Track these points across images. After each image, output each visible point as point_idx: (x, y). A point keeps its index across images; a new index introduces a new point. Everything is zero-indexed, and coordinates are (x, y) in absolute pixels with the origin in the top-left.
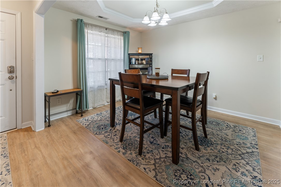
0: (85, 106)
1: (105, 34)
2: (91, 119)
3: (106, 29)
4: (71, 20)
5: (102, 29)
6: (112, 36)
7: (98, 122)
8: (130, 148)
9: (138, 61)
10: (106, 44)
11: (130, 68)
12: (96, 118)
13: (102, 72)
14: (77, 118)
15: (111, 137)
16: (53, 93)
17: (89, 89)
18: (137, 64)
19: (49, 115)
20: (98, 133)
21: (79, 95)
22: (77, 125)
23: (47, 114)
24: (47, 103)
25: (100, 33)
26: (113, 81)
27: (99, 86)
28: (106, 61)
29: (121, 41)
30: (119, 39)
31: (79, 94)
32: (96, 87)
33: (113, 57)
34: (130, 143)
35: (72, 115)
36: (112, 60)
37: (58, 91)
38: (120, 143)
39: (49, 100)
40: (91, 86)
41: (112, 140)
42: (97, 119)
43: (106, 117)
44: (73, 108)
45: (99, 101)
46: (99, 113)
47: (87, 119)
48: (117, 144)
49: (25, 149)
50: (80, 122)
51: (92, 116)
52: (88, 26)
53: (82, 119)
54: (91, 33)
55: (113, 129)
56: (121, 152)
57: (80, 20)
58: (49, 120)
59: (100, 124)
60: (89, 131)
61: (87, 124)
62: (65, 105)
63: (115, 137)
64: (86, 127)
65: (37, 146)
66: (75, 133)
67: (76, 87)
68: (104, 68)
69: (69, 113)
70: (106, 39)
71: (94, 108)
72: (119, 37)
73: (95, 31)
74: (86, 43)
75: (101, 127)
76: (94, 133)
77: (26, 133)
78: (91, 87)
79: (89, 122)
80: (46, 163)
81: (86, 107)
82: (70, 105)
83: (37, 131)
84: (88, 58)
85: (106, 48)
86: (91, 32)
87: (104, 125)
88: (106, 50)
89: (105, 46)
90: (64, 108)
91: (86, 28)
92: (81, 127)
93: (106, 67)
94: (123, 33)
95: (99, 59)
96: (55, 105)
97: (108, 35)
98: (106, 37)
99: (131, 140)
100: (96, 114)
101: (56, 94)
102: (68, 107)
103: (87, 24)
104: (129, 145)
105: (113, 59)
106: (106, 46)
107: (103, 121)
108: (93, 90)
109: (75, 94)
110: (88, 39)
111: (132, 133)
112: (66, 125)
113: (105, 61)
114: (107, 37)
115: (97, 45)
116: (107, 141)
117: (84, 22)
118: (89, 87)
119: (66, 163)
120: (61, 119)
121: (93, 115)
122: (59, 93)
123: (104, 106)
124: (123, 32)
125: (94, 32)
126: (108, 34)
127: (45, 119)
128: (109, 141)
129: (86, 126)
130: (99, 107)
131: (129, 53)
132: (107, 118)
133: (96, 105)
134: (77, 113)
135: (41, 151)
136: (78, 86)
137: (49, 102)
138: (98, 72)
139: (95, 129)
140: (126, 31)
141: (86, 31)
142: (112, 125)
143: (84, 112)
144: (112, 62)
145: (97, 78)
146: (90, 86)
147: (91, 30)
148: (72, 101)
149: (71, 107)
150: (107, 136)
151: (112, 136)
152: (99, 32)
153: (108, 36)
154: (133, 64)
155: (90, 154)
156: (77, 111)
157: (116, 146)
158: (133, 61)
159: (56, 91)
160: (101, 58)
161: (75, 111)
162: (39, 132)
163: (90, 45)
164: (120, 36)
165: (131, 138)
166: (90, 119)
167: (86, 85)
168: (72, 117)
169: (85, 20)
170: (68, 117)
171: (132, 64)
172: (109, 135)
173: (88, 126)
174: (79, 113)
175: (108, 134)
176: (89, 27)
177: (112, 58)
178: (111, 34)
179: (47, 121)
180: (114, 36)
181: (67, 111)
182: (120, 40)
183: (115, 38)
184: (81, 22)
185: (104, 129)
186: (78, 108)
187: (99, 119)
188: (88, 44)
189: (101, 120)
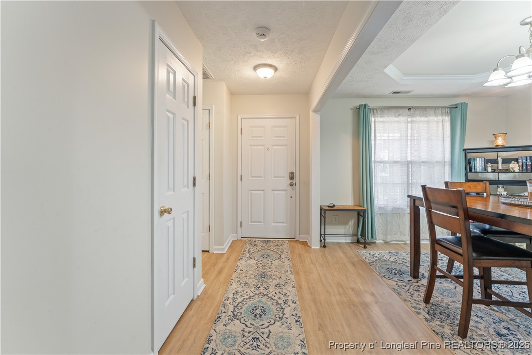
0: (370, 235)
1: (406, 118)
2: (378, 256)
3: (409, 109)
4: (351, 109)
5: (401, 112)
6: (422, 119)
7: (389, 263)
8: (442, 319)
9: (496, 165)
10: (409, 135)
11: (467, 180)
12: (387, 257)
13: (401, 184)
14: (358, 249)
15: (408, 290)
16: (329, 207)
17: (376, 210)
18: (489, 169)
19: (325, 234)
20: (386, 277)
21: (361, 216)
22: (357, 256)
23: (323, 233)
24: (322, 218)
25: (396, 119)
26: (414, 200)
27: (394, 208)
28: (410, 165)
29: (443, 125)
30: (438, 122)
31: (362, 214)
32: (390, 208)
33: (424, 157)
34: (445, 313)
35: (352, 243)
36: (422, 164)
37: (334, 206)
38: (423, 305)
39: (325, 214)
40: (382, 206)
41: (410, 294)
42: (388, 259)
43: (405, 261)
44: (353, 233)
45: (395, 234)
46: (393, 251)
47: (372, 254)
48: (417, 302)
49: (303, 260)
50: (361, 254)
51: (380, 252)
52: (375, 112)
53: (364, 251)
54: (381, 122)
55: (414, 280)
56: (421, 316)
57: (363, 107)
58: (324, 239)
59: (392, 267)
60: (374, 269)
61: (372, 259)
62: (343, 227)
63: (416, 294)
64: (370, 263)
65: (313, 262)
66: (354, 264)
67: (358, 204)
68: (406, 177)
69: (348, 240)
70: (409, 127)
71: (386, 243)
72: (440, 118)
73: (388, 116)
74: (373, 138)
75: (393, 271)
76: (381, 275)
77: (303, 246)
78: (380, 208)
79: (376, 258)
80: (322, 282)
81: (372, 237)
82: (349, 227)
83: (313, 248)
84: (375, 162)
85: (409, 143)
86: (382, 119)
87: (400, 270)
88: (409, 146)
89: (408, 140)
90: (341, 230)
91: (373, 115)
92: (362, 261)
93: (410, 176)
94: (450, 108)
95: (396, 162)
96: (331, 224)
97: (414, 119)
98: (408, 122)
99: (449, 310)
100: (387, 252)
101: (332, 208)
102: (347, 230)
103: (374, 110)
104: (440, 314)
105: (423, 162)
106: (409, 138)
107: (398, 264)
108: (384, 213)
109: (356, 213)
110: (376, 131)
111: (454, 302)
112: (344, 253)
113: (406, 166)
114: (412, 122)
115: (392, 140)
116: (400, 292)
117: (369, 107)
118: (377, 207)
119: (341, 290)
120: (338, 243)
121: (383, 252)
122: (335, 208)
123: (405, 244)
124: (448, 108)
125: (386, 119)
126: (413, 116)
127: (320, 238)
128: (403, 292)
129: (369, 261)
130: (394, 244)
131: (465, 147)
132: (406, 263)
133: (389, 239)
134: (358, 242)
135: (316, 268)
136: (360, 203)
137: (324, 217)
138: (393, 184)
139: (383, 270)
140: (457, 104)
141: (373, 119)
142: (413, 275)
143: (369, 244)
144: (422, 167)
145: (392, 194)
146: (379, 206)
147: (381, 117)
148: (352, 223)
149: (351, 232)
150: (401, 285)
151: (411, 290)
152: (396, 116)
153: (414, 121)
154: (478, 171)
155: (372, 295)
156: (358, 238)
157: (415, 305)
158: (479, 164)
159: (332, 205)
160: (399, 160)
161: (355, 238)
162: (314, 249)
163: (379, 140)
164: (442, 116)
165: (449, 307)
166: (376, 255)
167: (372, 202)
168: (351, 245)
169: (371, 104)
170: (347, 243)
171: (473, 170)
172: (406, 286)
173: (373, 262)
174: (361, 243)
175: (405, 284)
176: (377, 112)
177: (423, 160)
178: (420, 116)
179: (323, 241)
180: (426, 119)
181: (345, 235)
182: (440, 124)
183: (428, 122)
184: (365, 108)
185: (397, 275)
186: (361, 235)
187: (392, 259)
188: (375, 140)
189: (395, 262)
